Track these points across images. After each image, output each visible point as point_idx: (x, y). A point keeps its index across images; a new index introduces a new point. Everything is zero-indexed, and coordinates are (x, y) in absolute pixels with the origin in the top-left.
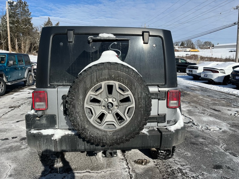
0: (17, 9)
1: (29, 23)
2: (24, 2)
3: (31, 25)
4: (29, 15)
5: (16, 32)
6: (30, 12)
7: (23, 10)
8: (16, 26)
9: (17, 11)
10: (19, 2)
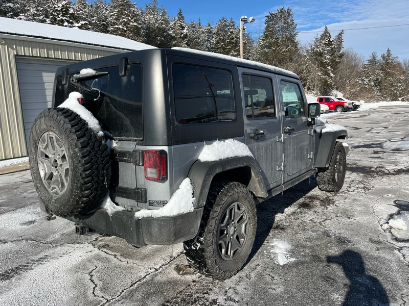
0: (276, 24)
1: (293, 41)
2: (286, 10)
3: (295, 45)
4: (294, 29)
5: (273, 60)
6: (295, 24)
7: (285, 23)
8: (274, 50)
9: (276, 26)
10: (279, 13)
